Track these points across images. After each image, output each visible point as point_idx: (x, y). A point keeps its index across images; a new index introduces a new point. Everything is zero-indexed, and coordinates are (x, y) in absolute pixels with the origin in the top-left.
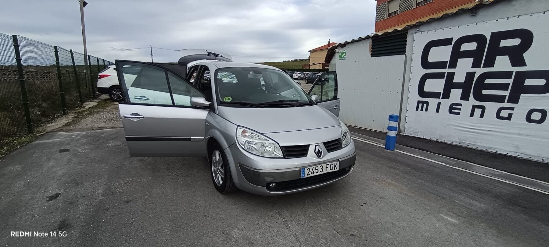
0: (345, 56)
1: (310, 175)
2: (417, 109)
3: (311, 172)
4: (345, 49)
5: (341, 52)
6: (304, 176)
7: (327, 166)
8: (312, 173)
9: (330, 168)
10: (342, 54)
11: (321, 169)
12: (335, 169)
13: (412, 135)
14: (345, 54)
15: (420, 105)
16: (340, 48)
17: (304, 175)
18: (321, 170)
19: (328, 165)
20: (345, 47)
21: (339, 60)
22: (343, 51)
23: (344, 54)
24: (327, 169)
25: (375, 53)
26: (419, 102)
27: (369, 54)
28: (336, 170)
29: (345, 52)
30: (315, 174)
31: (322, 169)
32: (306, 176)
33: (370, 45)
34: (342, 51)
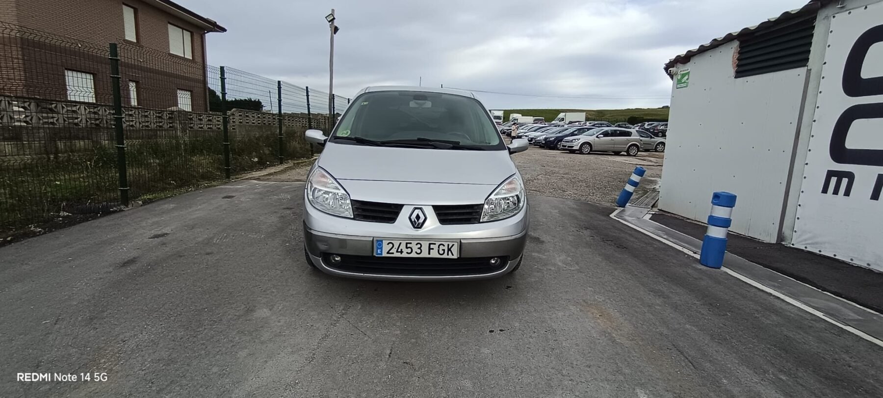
0: (687, 79)
1: (393, 253)
2: (825, 190)
3: (396, 250)
4: (689, 67)
5: (682, 73)
6: (381, 254)
7: (431, 245)
8: (397, 252)
9: (439, 251)
10: (683, 76)
11: (418, 248)
12: (448, 255)
13: (809, 249)
14: (688, 76)
15: (834, 180)
16: (679, 65)
17: (381, 251)
18: (419, 251)
19: (435, 244)
20: (689, 61)
21: (677, 88)
22: (686, 70)
23: (686, 77)
24: (431, 250)
25: (744, 69)
26: (830, 174)
27: (732, 71)
28: (450, 256)
29: (689, 72)
30: (404, 255)
31: (420, 248)
32: (385, 254)
33: (734, 53)
34: (683, 71)
